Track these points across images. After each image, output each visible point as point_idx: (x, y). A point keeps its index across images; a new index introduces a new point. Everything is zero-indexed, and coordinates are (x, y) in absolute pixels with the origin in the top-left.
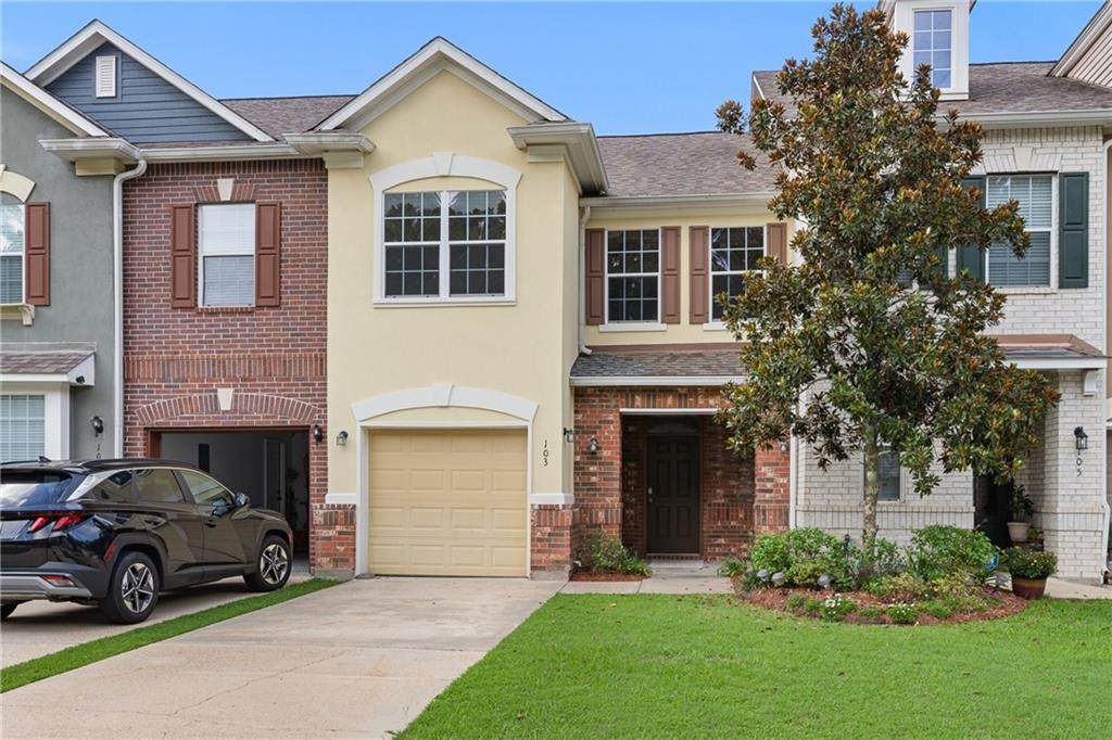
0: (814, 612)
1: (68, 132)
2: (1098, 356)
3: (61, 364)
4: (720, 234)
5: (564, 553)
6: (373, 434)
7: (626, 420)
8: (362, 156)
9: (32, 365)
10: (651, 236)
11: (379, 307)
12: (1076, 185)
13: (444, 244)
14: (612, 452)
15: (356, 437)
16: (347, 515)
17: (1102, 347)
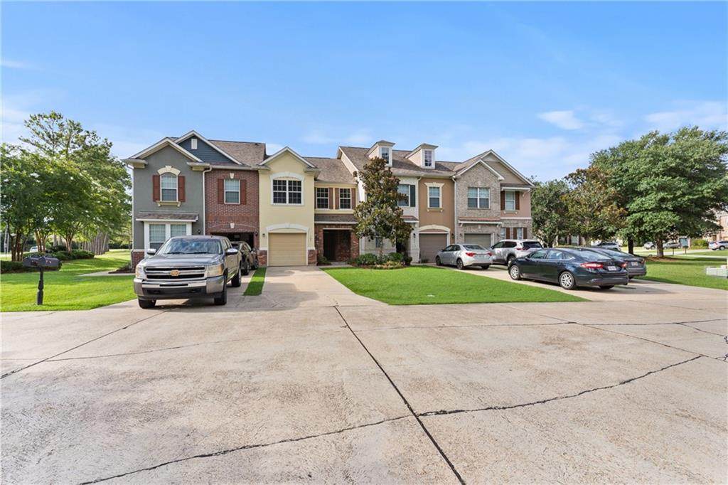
0: (375, 268)
1: (191, 160)
2: (416, 220)
3: (190, 217)
4: (341, 190)
5: (316, 260)
6: (270, 234)
7: (324, 230)
8: (268, 170)
9: (183, 217)
10: (326, 190)
11: (273, 205)
12: (413, 187)
13: (287, 192)
14: (321, 238)
15: (267, 235)
16: (265, 253)
17: (417, 218)
